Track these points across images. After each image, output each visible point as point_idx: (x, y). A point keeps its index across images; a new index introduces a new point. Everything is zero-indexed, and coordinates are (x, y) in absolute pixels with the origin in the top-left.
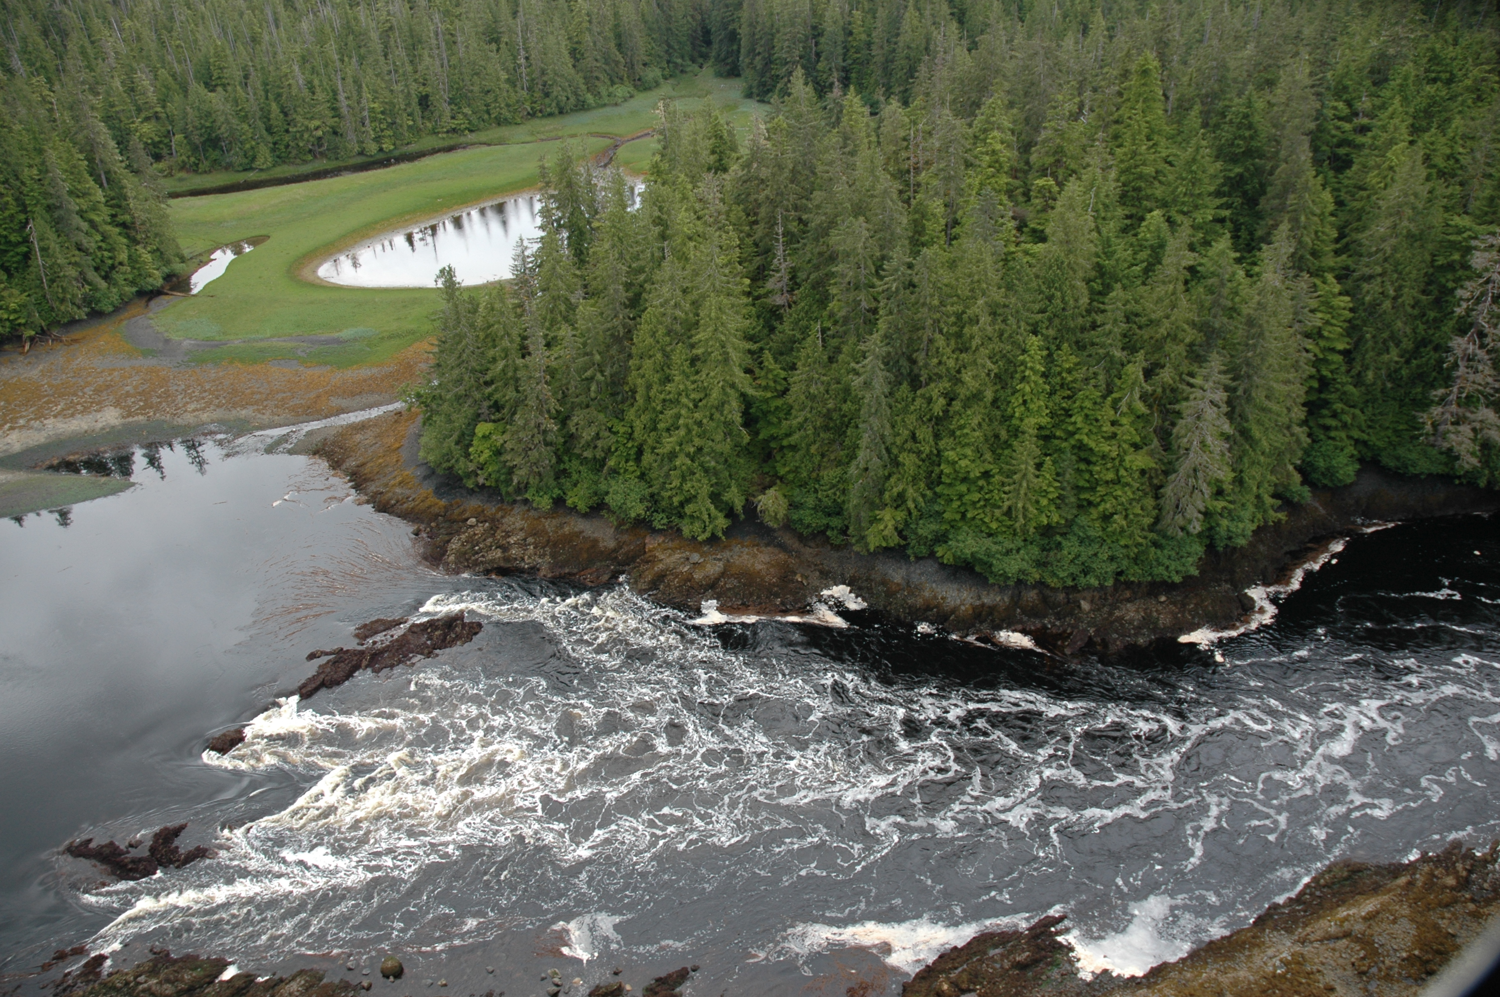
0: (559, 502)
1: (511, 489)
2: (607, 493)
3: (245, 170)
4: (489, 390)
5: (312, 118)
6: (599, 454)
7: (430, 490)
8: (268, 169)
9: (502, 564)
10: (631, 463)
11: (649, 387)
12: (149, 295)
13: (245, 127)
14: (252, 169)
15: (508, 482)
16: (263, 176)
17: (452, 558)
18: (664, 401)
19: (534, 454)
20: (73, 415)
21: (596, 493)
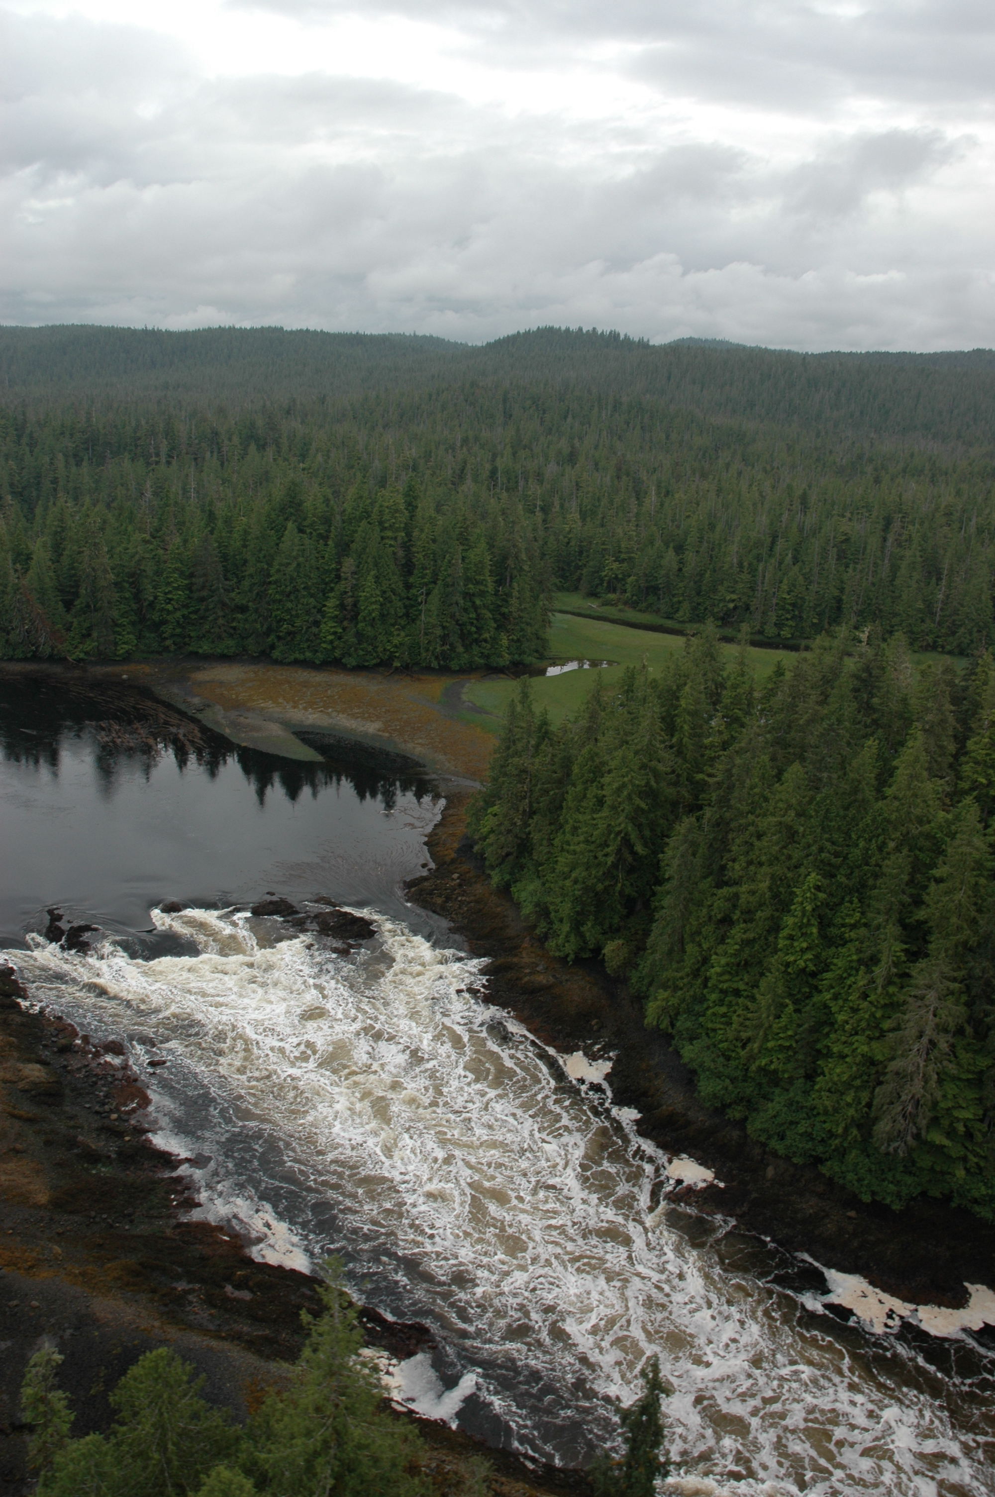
3: (668, 618)
5: (733, 592)
7: (456, 847)
12: (490, 670)
13: (680, 584)
14: (672, 618)
20: (358, 718)
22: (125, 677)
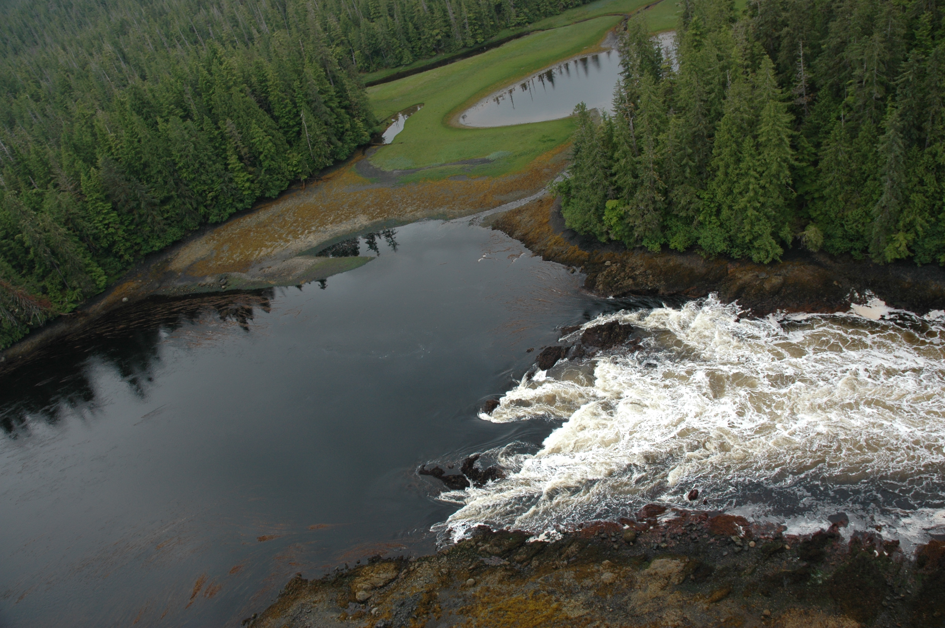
0: (665, 247)
1: (632, 241)
2: (698, 238)
3: (397, 66)
4: (615, 179)
5: (434, 29)
6: (691, 213)
7: (576, 246)
8: (410, 64)
9: (634, 288)
10: (713, 217)
11: (727, 166)
12: (363, 147)
13: (395, 40)
14: (401, 65)
15: (630, 236)
16: (408, 68)
17: (601, 287)
18: (737, 175)
19: (648, 217)
20: (341, 221)
21: (689, 239)
22: (125, 299)
